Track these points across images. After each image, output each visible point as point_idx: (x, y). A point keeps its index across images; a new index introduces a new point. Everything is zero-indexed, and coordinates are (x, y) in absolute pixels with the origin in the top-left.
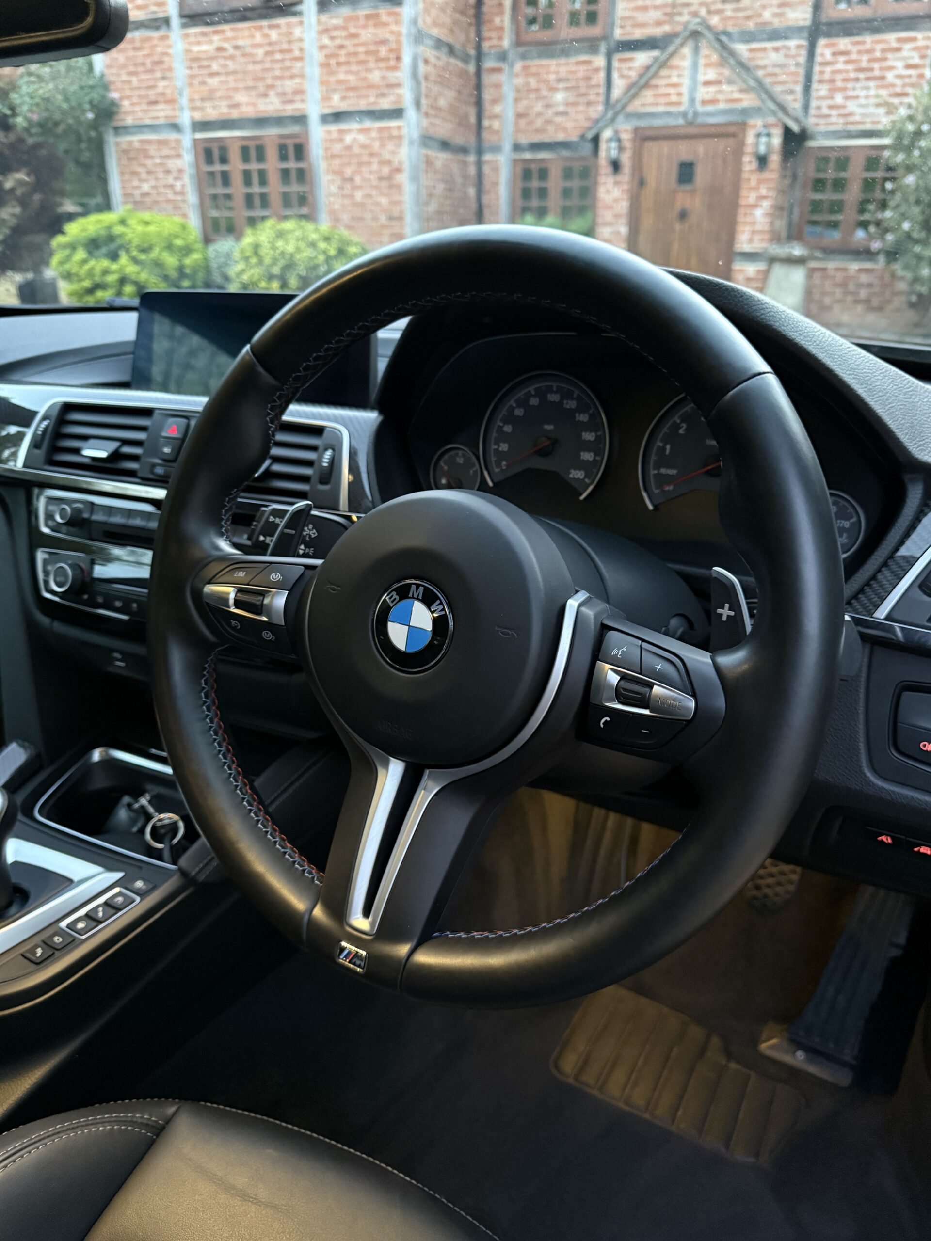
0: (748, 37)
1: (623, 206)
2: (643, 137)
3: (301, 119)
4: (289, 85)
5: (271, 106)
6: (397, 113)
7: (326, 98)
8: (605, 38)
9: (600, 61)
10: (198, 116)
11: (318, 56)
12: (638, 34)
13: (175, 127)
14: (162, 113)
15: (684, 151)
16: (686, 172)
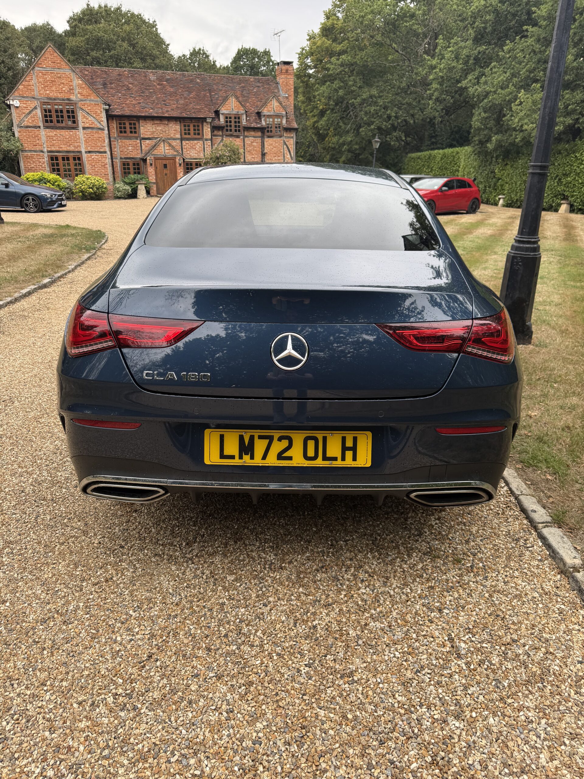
0: (169, 139)
1: (154, 173)
2: (156, 159)
3: (80, 152)
4: (76, 144)
5: (72, 148)
6: (105, 152)
7: (86, 148)
8: (140, 136)
9: (139, 141)
10: (49, 149)
11: (83, 139)
12: (146, 137)
13: (42, 152)
14: (38, 148)
15: (164, 162)
16: (165, 166)
